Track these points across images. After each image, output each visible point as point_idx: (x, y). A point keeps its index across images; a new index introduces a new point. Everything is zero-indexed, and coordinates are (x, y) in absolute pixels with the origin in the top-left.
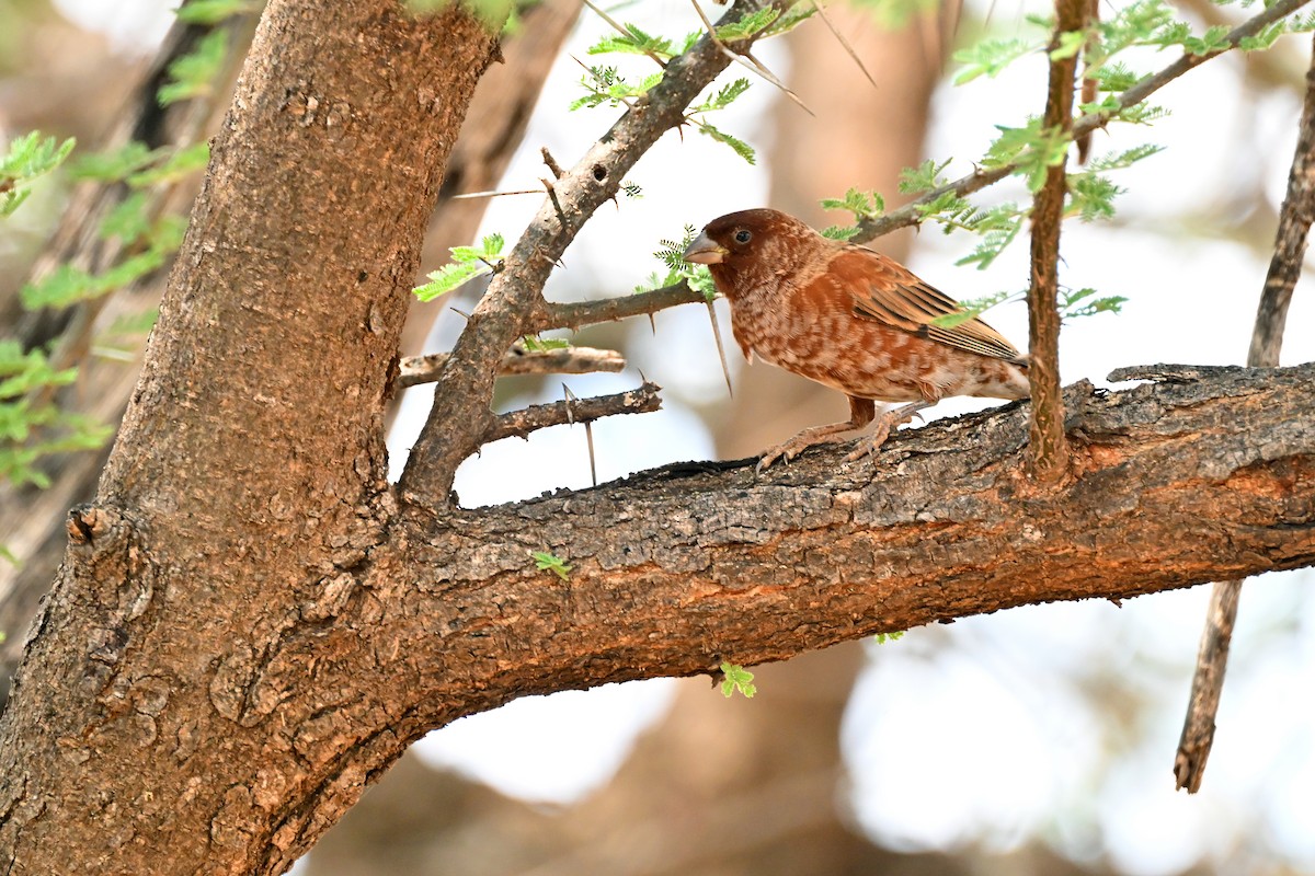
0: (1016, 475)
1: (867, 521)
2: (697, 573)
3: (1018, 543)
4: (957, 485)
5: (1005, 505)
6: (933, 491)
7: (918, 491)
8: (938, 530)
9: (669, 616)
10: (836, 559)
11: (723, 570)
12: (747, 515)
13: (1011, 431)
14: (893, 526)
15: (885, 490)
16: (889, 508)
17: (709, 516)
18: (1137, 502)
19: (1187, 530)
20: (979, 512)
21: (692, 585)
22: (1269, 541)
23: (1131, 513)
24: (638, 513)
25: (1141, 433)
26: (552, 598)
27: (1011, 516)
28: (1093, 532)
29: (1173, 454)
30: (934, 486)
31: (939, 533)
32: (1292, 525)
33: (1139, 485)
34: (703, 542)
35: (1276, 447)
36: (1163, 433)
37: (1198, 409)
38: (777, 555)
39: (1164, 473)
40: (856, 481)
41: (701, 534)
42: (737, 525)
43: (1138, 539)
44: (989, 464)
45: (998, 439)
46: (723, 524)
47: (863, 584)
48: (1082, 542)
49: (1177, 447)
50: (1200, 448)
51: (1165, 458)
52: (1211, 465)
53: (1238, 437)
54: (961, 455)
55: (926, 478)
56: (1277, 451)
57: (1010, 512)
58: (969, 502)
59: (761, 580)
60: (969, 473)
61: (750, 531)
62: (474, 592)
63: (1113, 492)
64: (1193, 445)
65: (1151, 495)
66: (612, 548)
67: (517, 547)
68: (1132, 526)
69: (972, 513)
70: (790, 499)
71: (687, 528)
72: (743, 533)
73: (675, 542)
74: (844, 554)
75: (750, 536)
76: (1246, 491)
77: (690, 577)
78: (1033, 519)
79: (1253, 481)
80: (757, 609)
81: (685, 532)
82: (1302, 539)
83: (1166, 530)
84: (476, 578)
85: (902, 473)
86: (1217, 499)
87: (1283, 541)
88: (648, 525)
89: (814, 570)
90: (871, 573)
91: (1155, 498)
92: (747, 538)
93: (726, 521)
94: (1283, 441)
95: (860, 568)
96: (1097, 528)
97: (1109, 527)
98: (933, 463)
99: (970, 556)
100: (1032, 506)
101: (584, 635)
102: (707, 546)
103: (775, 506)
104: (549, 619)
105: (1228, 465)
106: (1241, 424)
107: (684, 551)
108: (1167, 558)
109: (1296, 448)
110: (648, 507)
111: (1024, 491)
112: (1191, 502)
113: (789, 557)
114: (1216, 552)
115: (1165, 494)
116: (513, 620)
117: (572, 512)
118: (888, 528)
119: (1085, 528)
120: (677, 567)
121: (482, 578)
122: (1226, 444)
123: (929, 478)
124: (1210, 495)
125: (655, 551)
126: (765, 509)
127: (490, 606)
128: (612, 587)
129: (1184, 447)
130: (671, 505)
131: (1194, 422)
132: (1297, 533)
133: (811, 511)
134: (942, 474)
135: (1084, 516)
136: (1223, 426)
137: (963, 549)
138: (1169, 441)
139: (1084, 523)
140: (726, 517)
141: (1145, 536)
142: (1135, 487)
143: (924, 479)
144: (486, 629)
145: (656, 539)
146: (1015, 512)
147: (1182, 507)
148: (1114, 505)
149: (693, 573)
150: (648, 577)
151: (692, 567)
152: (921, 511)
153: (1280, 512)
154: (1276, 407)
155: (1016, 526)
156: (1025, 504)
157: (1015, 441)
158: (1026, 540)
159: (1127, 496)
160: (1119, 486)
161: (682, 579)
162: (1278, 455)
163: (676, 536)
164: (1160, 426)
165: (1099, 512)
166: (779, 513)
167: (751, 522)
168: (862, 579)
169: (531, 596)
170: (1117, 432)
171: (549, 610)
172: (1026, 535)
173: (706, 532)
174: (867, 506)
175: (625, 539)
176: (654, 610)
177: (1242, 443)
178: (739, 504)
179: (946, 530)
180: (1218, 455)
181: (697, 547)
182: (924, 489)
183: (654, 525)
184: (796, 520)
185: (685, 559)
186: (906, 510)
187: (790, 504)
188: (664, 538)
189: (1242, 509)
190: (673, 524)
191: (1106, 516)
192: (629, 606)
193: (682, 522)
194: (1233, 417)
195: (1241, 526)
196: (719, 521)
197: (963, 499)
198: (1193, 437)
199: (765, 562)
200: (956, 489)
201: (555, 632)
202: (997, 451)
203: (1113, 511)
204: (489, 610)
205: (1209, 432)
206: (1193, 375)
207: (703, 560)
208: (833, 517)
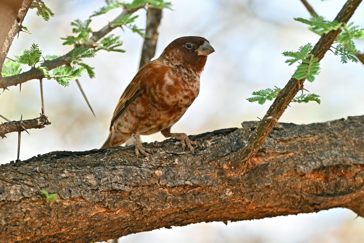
0: (225, 167)
1: (165, 183)
2: (98, 202)
3: (222, 197)
4: (199, 170)
5: (220, 180)
6: (189, 172)
7: (183, 171)
8: (191, 189)
9: (84, 221)
10: (151, 199)
11: (109, 202)
12: (119, 178)
13: (220, 147)
14: (175, 186)
15: (172, 170)
16: (174, 178)
17: (103, 178)
18: (272, 182)
19: (287, 195)
20: (210, 182)
21: (96, 207)
22: (317, 201)
23: (268, 186)
24: (70, 174)
25: (269, 151)
26: (44, 210)
27: (222, 185)
28: (252, 193)
29: (285, 162)
30: (189, 170)
31: (192, 190)
32: (328, 195)
33: (272, 174)
34: (101, 189)
35: (328, 161)
36: (279, 152)
37: (289, 142)
38: (130, 196)
39: (281, 169)
40: (155, 165)
41: (100, 185)
42: (116, 183)
43: (268, 197)
44: (211, 161)
45: (214, 150)
46: (110, 182)
47: (159, 211)
48: (247, 198)
49: (286, 158)
50: (295, 159)
51: (282, 163)
52: (302, 167)
53: (310, 156)
54: (199, 156)
55: (186, 166)
56: (329, 162)
57: (221, 183)
58: (206, 178)
59: (122, 207)
60: (202, 164)
61: (121, 185)
62: (13, 206)
63: (262, 176)
64: (292, 157)
65: (277, 179)
66: (64, 189)
67: (27, 187)
68: (267, 192)
69: (207, 183)
70: (135, 172)
71: (94, 182)
72: (118, 186)
73: (89, 188)
74: (154, 197)
75: (122, 187)
76: (312, 179)
77: (95, 204)
78: (231, 187)
79: (315, 175)
80: (118, 219)
81: (93, 184)
82: (330, 201)
83: (279, 194)
84: (14, 200)
85: (177, 163)
86: (301, 182)
87: (323, 201)
88: (76, 180)
89: (143, 204)
90: (163, 207)
91: (278, 180)
92: (120, 188)
93: (111, 180)
94: (330, 158)
95: (159, 204)
96: (254, 192)
97: (258, 192)
98: (189, 159)
99: (203, 201)
100: (233, 181)
101: (51, 227)
102: (103, 191)
103: (129, 175)
104: (41, 219)
105: (309, 167)
106: (310, 149)
107: (93, 193)
108: (275, 206)
109: (336, 162)
110: (74, 172)
111: (230, 175)
112: (292, 183)
113: (135, 197)
114: (294, 205)
115: (281, 179)
116: (28, 219)
117: (41, 172)
118: (173, 187)
119: (250, 192)
120: (90, 200)
121: (17, 200)
122: (306, 158)
123: (187, 166)
124: (299, 180)
125: (82, 192)
126: (126, 176)
127: (21, 213)
128: (65, 207)
129: (288, 158)
130: (86, 172)
131: (290, 148)
132: (330, 198)
133: (144, 178)
134: (192, 164)
135: (250, 186)
136: (303, 150)
137: (201, 198)
138: (281, 156)
139: (250, 189)
140: (111, 179)
141: (271, 196)
142: (271, 175)
143: (185, 166)
144: (18, 223)
145: (81, 187)
146: (223, 183)
147: (288, 185)
148: (262, 182)
149: (97, 202)
150: (80, 203)
151: (97, 200)
152: (186, 180)
153: (325, 189)
154: (322, 143)
155: (223, 189)
156: (229, 180)
157: (222, 152)
158: (226, 196)
159: (268, 179)
160: (265, 174)
161: (91, 205)
162: (330, 165)
163: (89, 186)
164: (277, 149)
165: (256, 185)
166: (131, 178)
167: (121, 181)
168: (159, 209)
169: (36, 209)
170: (261, 150)
171: (41, 216)
172: (227, 193)
173: (103, 184)
174: (165, 177)
175: (68, 185)
176: (79, 218)
177: (313, 158)
178: (115, 173)
179: (194, 189)
180: (304, 163)
181: (99, 191)
182: (186, 171)
183: (79, 180)
184: (139, 181)
185: (94, 196)
186: (180, 179)
187: (136, 174)
188: (85, 186)
189: (310, 187)
190: (88, 180)
191: (259, 187)
192: (71, 215)
193: (91, 179)
194: (306, 146)
195: (308, 194)
196: (108, 180)
197: (203, 176)
198: (291, 154)
199: (124, 199)
200: (198, 171)
201: (42, 226)
202: (213, 156)
203: (262, 185)
204: (20, 214)
205: (297, 153)
206: (281, 126)
207: (101, 197)
208: (153, 181)
